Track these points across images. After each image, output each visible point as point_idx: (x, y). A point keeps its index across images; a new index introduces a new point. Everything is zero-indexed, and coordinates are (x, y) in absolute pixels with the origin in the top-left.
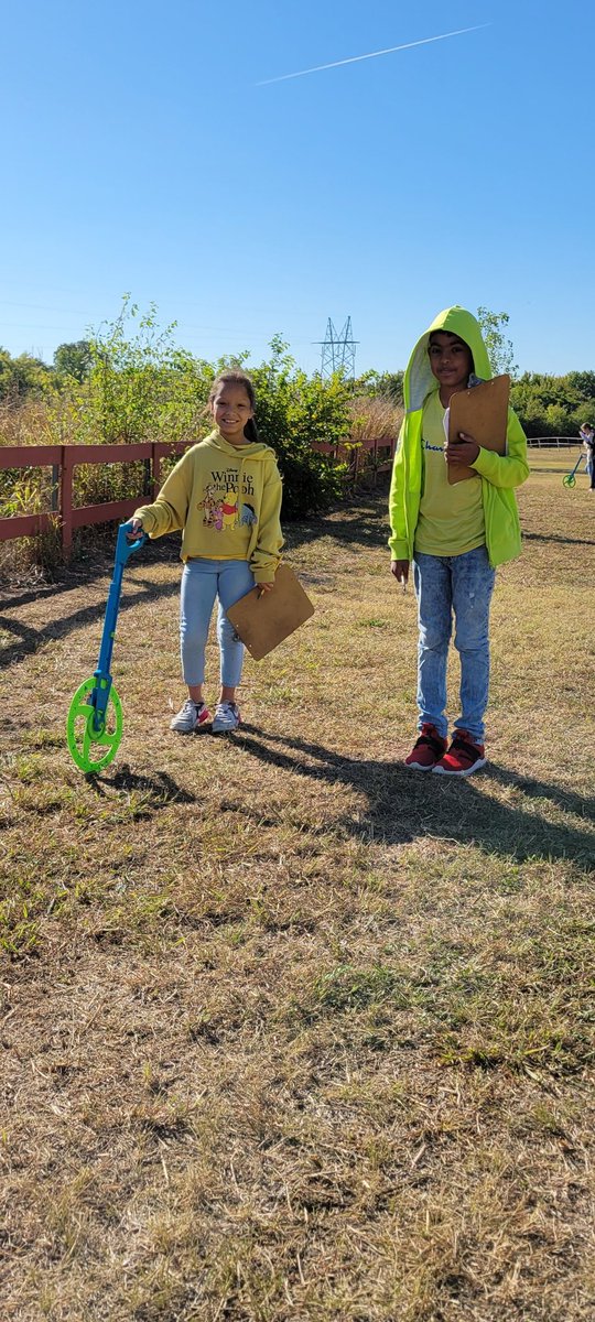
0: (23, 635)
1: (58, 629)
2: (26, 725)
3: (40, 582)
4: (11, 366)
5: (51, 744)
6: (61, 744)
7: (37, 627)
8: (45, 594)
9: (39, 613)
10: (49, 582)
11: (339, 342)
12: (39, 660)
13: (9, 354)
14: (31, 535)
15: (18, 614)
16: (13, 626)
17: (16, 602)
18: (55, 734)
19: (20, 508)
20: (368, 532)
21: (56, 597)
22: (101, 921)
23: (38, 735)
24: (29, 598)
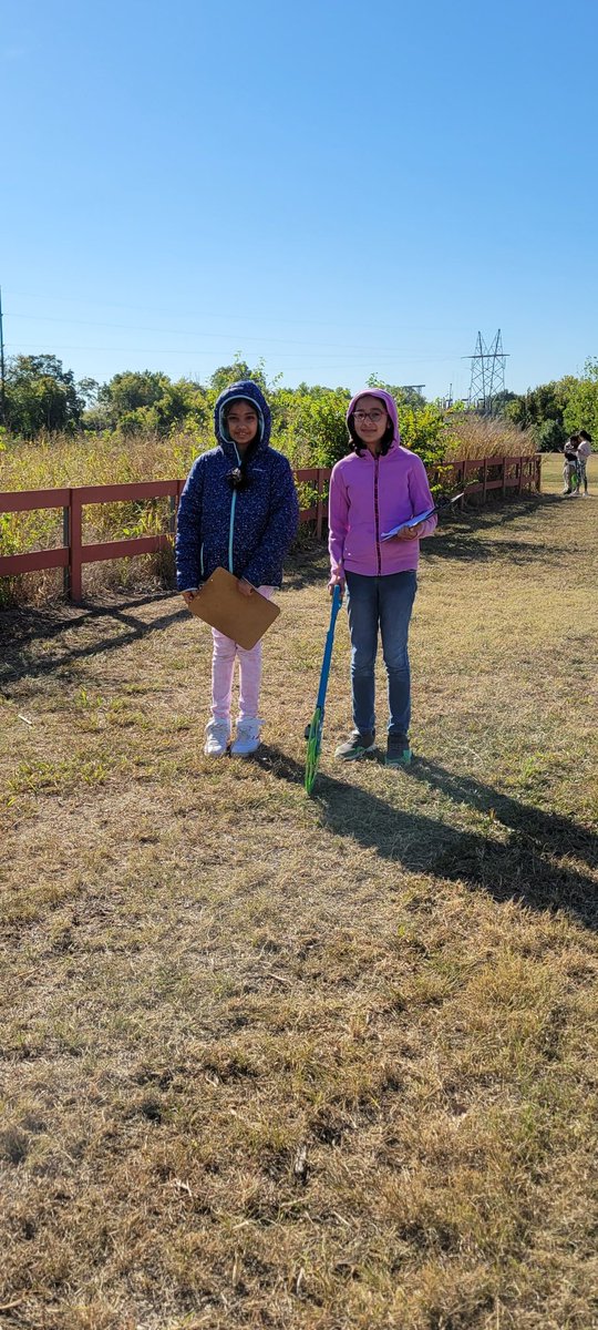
0: (135, 626)
1: (162, 623)
2: (125, 681)
3: (158, 590)
4: (170, 392)
5: (138, 692)
6: (144, 692)
7: (147, 621)
8: (158, 598)
9: (149, 612)
10: (165, 589)
11: (488, 356)
12: (143, 643)
13: (169, 380)
14: (153, 552)
15: (134, 612)
16: (130, 621)
17: (136, 604)
18: (140, 687)
19: (145, 531)
20: (451, 545)
21: (166, 601)
22: (142, 772)
23: (129, 688)
24: (147, 601)
